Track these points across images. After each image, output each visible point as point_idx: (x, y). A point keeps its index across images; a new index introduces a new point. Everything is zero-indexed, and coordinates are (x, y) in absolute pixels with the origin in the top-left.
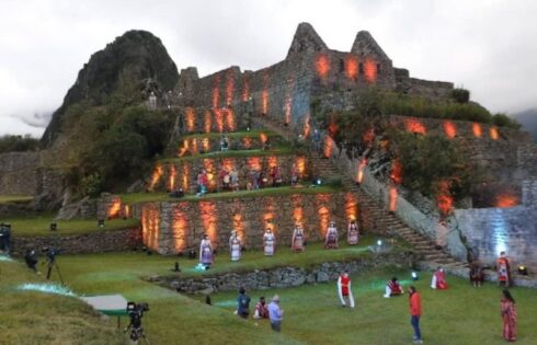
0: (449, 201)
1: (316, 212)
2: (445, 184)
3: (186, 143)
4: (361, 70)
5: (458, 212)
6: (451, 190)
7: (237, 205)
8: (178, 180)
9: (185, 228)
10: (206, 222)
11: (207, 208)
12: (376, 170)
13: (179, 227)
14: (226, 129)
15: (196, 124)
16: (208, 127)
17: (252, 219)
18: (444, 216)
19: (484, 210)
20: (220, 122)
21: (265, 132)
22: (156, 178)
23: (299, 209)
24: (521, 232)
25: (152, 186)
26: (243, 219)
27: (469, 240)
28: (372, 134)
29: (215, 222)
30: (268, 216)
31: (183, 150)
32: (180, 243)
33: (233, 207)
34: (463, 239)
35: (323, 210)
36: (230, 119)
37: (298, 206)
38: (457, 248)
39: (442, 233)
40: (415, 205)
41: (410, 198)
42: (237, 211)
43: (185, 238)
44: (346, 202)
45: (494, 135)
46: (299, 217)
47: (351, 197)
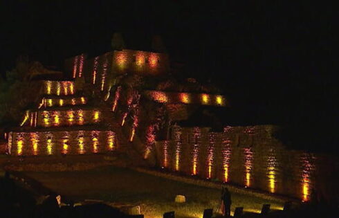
0: (153, 137)
1: (91, 138)
2: (152, 129)
3: (43, 101)
5: (156, 143)
6: (154, 131)
7: (49, 135)
9: (22, 144)
11: (34, 136)
13: (20, 144)
14: (69, 93)
15: (52, 90)
16: (58, 92)
20: (66, 89)
21: (84, 97)
22: (26, 119)
23: (82, 138)
25: (23, 123)
28: (131, 100)
29: (38, 142)
30: (65, 141)
31: (41, 105)
32: (20, 151)
33: (47, 136)
35: (95, 139)
36: (72, 87)
37: (81, 136)
39: (147, 153)
40: (140, 139)
42: (49, 138)
43: (23, 149)
44: (108, 136)
45: (219, 100)
46: (81, 142)
47: (111, 133)
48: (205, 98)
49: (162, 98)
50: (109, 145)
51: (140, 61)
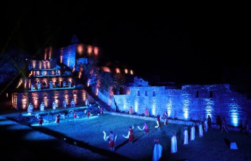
0: (112, 92)
1: (72, 95)
2: (111, 88)
3: (32, 72)
4: (93, 51)
5: (115, 96)
6: (113, 90)
8: (28, 85)
9: (26, 101)
10: (34, 99)
11: (35, 95)
12: (93, 83)
13: (24, 101)
14: (47, 68)
15: (36, 66)
16: (40, 67)
17: (51, 98)
18: (111, 97)
19: (121, 96)
20: (45, 65)
22: (20, 84)
24: (129, 101)
25: (18, 86)
26: (47, 98)
27: (117, 104)
28: (92, 72)
29: (38, 99)
30: (56, 97)
31: (30, 75)
32: (24, 106)
33: (44, 94)
34: (116, 104)
35: (75, 95)
36: (49, 64)
37: (67, 94)
38: (114, 107)
39: (110, 102)
40: (103, 94)
41: (102, 92)
43: (26, 104)
44: (82, 93)
45: (132, 72)
46: (67, 97)
47: (84, 91)
48: (126, 71)
49: (108, 70)
50: (83, 98)
51: (90, 50)
